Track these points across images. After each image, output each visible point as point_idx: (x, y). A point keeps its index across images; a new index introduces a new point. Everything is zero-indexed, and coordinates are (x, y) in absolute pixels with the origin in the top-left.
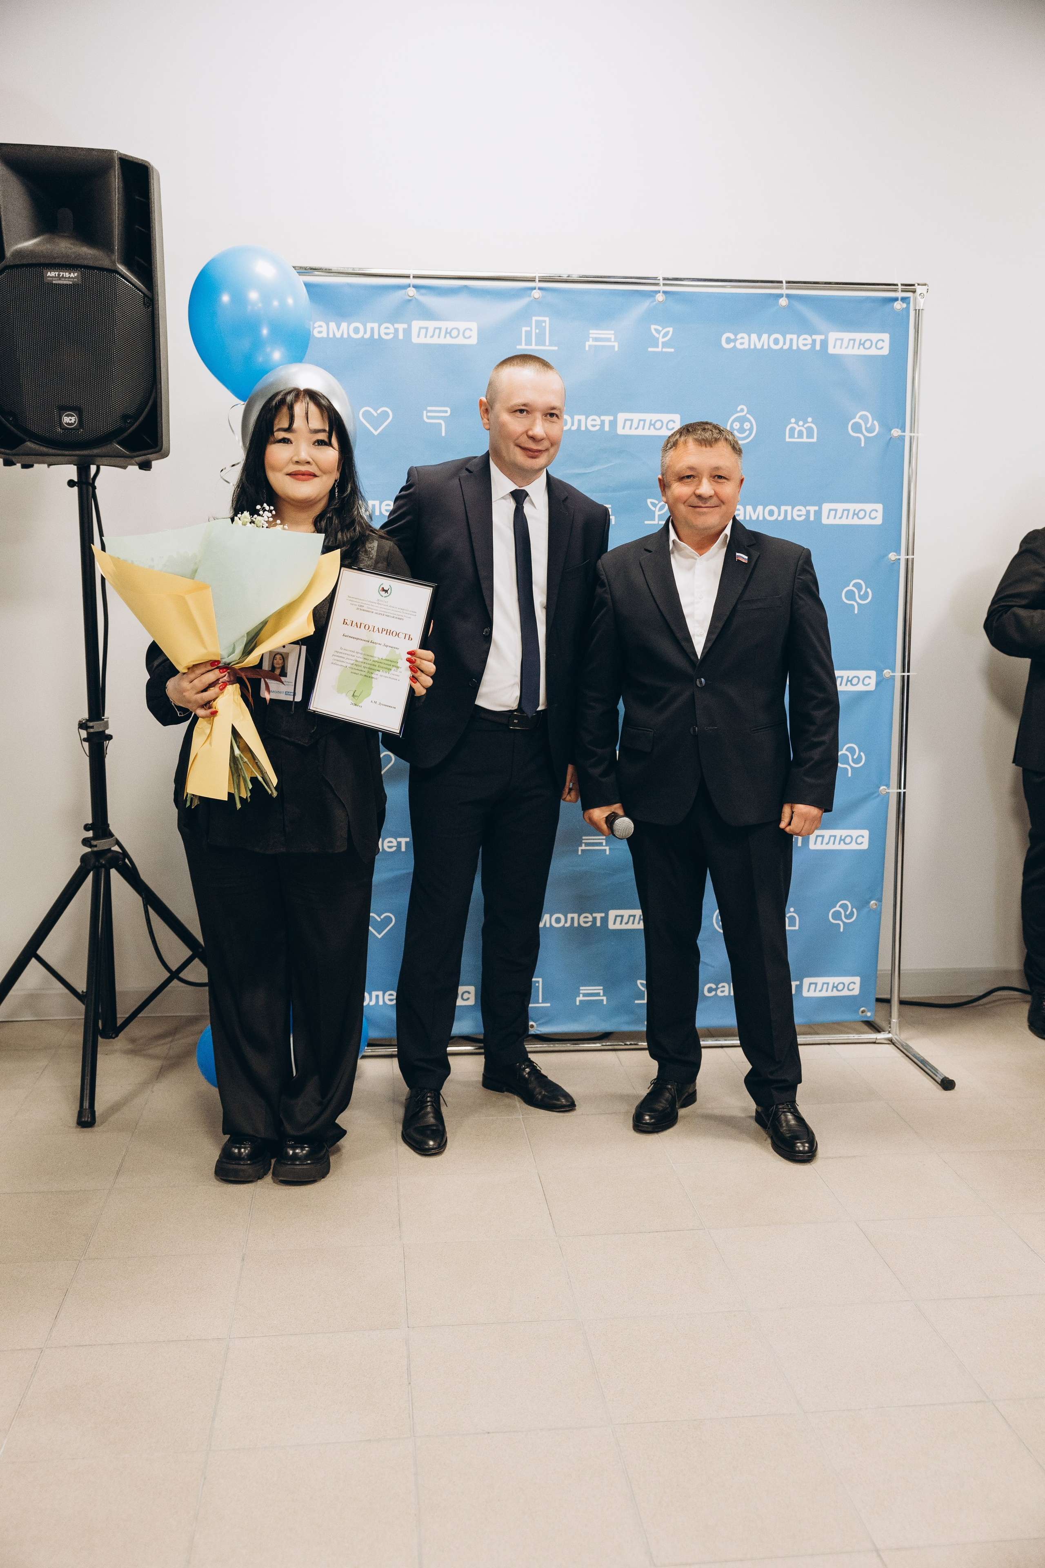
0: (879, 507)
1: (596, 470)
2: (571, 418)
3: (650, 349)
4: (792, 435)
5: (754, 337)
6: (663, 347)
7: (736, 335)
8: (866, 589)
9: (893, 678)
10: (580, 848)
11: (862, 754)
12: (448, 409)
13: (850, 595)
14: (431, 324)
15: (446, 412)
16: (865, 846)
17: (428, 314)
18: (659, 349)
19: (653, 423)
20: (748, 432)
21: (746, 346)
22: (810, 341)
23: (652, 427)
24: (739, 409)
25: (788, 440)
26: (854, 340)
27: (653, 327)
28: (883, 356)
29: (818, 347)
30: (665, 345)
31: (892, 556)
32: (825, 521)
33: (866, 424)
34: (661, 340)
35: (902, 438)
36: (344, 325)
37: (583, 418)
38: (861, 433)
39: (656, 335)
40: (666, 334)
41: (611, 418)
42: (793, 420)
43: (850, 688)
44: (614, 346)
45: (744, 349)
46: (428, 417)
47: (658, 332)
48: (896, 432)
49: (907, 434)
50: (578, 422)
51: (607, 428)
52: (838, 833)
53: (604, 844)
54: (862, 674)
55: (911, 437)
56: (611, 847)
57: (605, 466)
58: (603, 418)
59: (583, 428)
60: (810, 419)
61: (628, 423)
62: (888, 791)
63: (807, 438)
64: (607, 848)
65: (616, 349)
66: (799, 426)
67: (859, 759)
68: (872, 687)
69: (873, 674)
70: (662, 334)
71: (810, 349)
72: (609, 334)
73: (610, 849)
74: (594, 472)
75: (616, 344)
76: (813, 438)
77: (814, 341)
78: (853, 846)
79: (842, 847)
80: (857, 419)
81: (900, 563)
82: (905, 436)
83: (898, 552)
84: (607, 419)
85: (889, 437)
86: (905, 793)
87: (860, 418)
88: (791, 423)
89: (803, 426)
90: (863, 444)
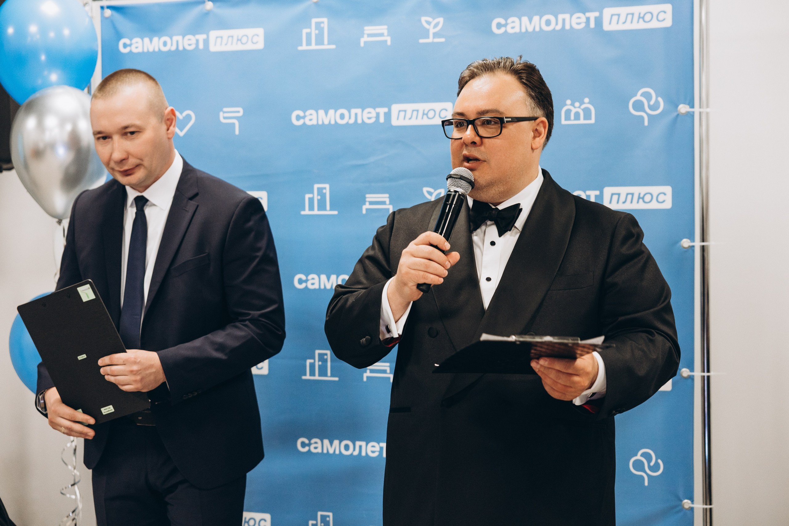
0: (668, 190)
1: (373, 161)
2: (349, 112)
3: (421, 41)
4: (568, 118)
5: (525, 19)
6: (434, 38)
7: (506, 20)
9: (691, 378)
11: (660, 461)
12: (240, 110)
14: (225, 33)
15: (238, 112)
17: (223, 25)
18: (430, 40)
19: (426, 112)
21: (517, 30)
22: (583, 19)
23: (425, 117)
25: (564, 122)
26: (633, 14)
27: (424, 19)
28: (666, 29)
29: (592, 25)
30: (436, 35)
31: (686, 243)
33: (649, 102)
34: (432, 31)
35: (690, 115)
36: (155, 39)
37: (359, 111)
38: (644, 111)
39: (426, 26)
40: (436, 25)
41: (386, 110)
42: (569, 102)
44: (386, 41)
45: (515, 33)
46: (225, 118)
47: (429, 23)
48: (683, 108)
49: (696, 110)
50: (355, 115)
51: (382, 120)
55: (700, 113)
57: (382, 157)
58: (377, 110)
59: (360, 121)
60: (587, 100)
62: (691, 505)
63: (585, 119)
65: (389, 43)
66: (575, 107)
67: (657, 466)
68: (668, 388)
70: (432, 25)
71: (584, 28)
72: (383, 29)
74: (371, 163)
75: (389, 39)
76: (590, 119)
77: (588, 19)
80: (638, 97)
81: (693, 251)
82: (694, 112)
83: (692, 238)
84: (382, 111)
85: (675, 114)
86: (711, 509)
87: (642, 95)
88: (566, 105)
89: (579, 107)
90: (646, 123)
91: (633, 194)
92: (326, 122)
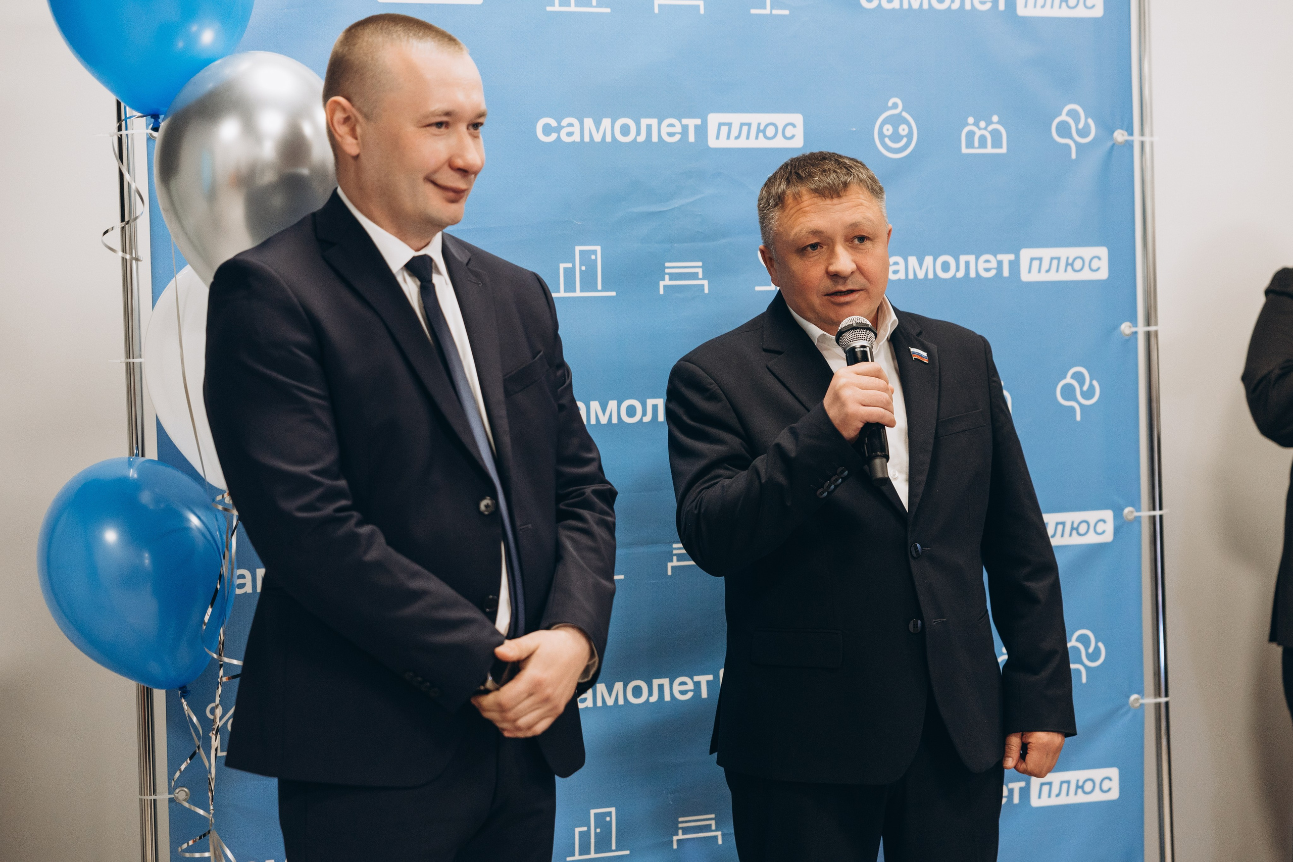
0: (1103, 252)
1: (677, 206)
2: (636, 123)
3: (753, 11)
4: (970, 145)
6: (773, 8)
8: (1091, 380)
9: (1137, 520)
10: (675, 838)
11: (1099, 645)
13: (1068, 392)
16: (1114, 795)
18: (767, 11)
19: (762, 128)
20: (905, 140)
21: (896, 4)
23: (761, 135)
24: (890, 104)
25: (964, 150)
28: (1095, 20)
29: (1001, 7)
30: (775, 4)
31: (1126, 328)
32: (1025, 277)
33: (1077, 124)
35: (1129, 145)
37: (654, 122)
38: (1071, 137)
41: (698, 121)
42: (971, 120)
43: (1076, 540)
44: (697, 7)
45: (894, 9)
48: (1120, 136)
49: (1136, 138)
50: (647, 128)
51: (692, 138)
52: (1074, 776)
53: (713, 827)
54: (1092, 516)
55: (1141, 142)
56: (725, 831)
57: (691, 200)
58: (685, 121)
59: (655, 139)
60: (995, 118)
61: (724, 129)
62: (1142, 701)
63: (993, 147)
64: (719, 834)
65: (702, 11)
66: (980, 129)
67: (1096, 654)
68: (1108, 537)
69: (1108, 515)
71: (989, 10)
73: (723, 835)
74: (673, 209)
75: (701, 4)
76: (1001, 147)
78: (1097, 796)
79: (1081, 798)
80: (1064, 117)
81: (1136, 339)
82: (1133, 141)
83: (1134, 321)
84: (692, 123)
85: (1110, 144)
86: (1167, 703)
87: (1068, 114)
88: (967, 124)
89: (985, 129)
90: (1074, 156)
91: (1059, 259)
92: (598, 138)
